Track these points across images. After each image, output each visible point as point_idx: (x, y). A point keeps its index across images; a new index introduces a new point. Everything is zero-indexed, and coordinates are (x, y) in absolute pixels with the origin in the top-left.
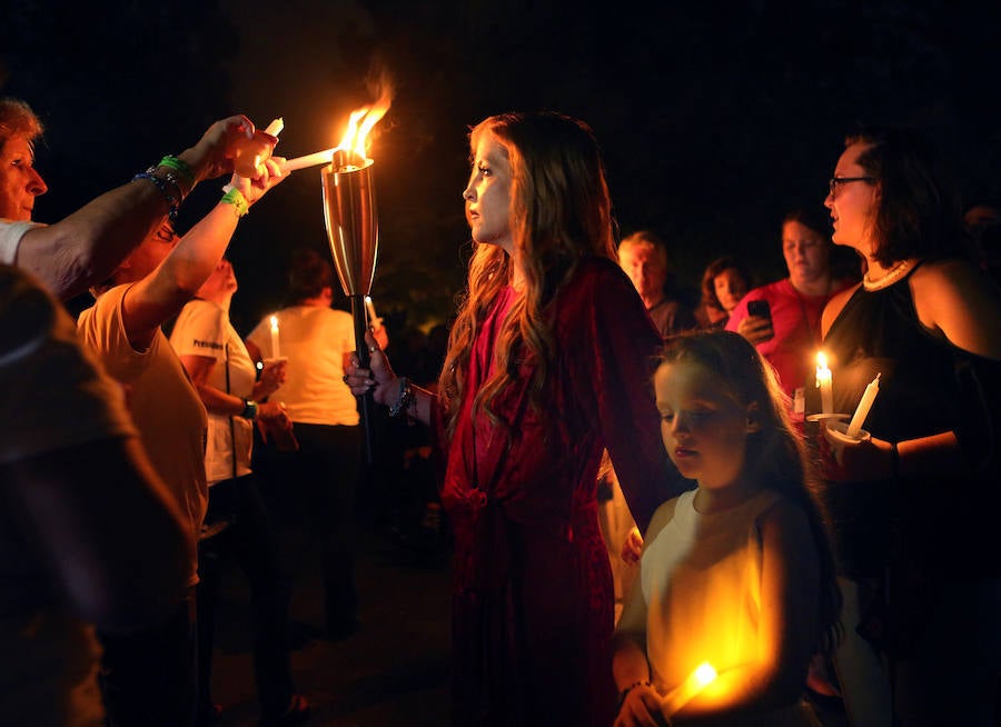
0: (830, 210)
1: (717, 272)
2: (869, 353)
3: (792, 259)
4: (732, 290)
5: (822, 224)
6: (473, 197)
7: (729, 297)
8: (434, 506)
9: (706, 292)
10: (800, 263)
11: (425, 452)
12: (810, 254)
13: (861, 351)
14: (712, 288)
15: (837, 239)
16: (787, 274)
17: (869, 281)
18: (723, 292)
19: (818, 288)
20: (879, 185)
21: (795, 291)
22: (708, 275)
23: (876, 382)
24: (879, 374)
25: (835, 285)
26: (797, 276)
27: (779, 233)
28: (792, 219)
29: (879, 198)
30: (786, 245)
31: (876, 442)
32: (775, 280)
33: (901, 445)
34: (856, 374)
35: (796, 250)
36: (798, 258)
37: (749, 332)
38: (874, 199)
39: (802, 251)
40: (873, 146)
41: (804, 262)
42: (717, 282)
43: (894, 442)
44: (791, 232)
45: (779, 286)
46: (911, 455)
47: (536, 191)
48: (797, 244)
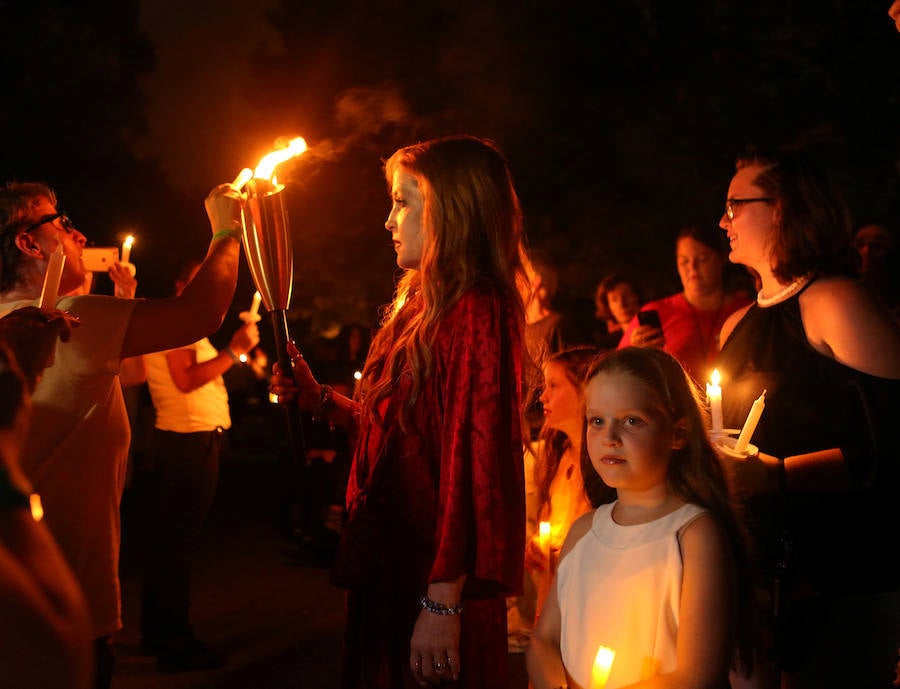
0: (726, 231)
1: (610, 287)
2: (759, 368)
3: (686, 274)
4: (625, 305)
5: (717, 243)
6: (394, 227)
7: (622, 311)
8: (337, 508)
9: (600, 305)
10: (694, 277)
11: (329, 456)
12: (703, 269)
13: (751, 364)
14: (606, 303)
15: (734, 258)
16: (680, 288)
17: (763, 298)
18: (615, 307)
19: (712, 301)
20: (779, 205)
21: (688, 304)
22: (601, 290)
23: (762, 398)
24: (765, 391)
25: (729, 300)
26: (690, 291)
27: (674, 249)
28: (686, 235)
29: (780, 218)
30: (680, 260)
31: (764, 457)
32: (669, 294)
33: (788, 461)
34: (745, 389)
35: (690, 266)
36: (692, 273)
37: (640, 341)
38: (774, 218)
39: (696, 266)
40: (769, 167)
41: (697, 277)
42: (610, 296)
43: (781, 457)
44: (685, 249)
45: (675, 300)
46: (797, 470)
47: (446, 217)
48: (691, 260)
